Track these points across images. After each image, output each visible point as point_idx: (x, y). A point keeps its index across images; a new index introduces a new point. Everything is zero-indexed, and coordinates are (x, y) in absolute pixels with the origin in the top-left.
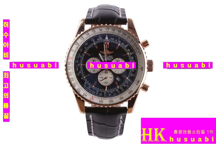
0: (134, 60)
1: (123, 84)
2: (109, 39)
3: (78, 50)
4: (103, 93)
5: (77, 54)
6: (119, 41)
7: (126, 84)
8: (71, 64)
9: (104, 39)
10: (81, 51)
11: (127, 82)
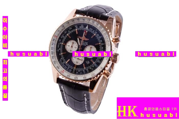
0: (103, 50)
1: (89, 67)
2: (88, 29)
3: (63, 32)
4: (72, 70)
5: (62, 34)
6: (96, 32)
7: (92, 68)
8: (54, 41)
9: (85, 28)
10: (65, 33)
11: (93, 66)
